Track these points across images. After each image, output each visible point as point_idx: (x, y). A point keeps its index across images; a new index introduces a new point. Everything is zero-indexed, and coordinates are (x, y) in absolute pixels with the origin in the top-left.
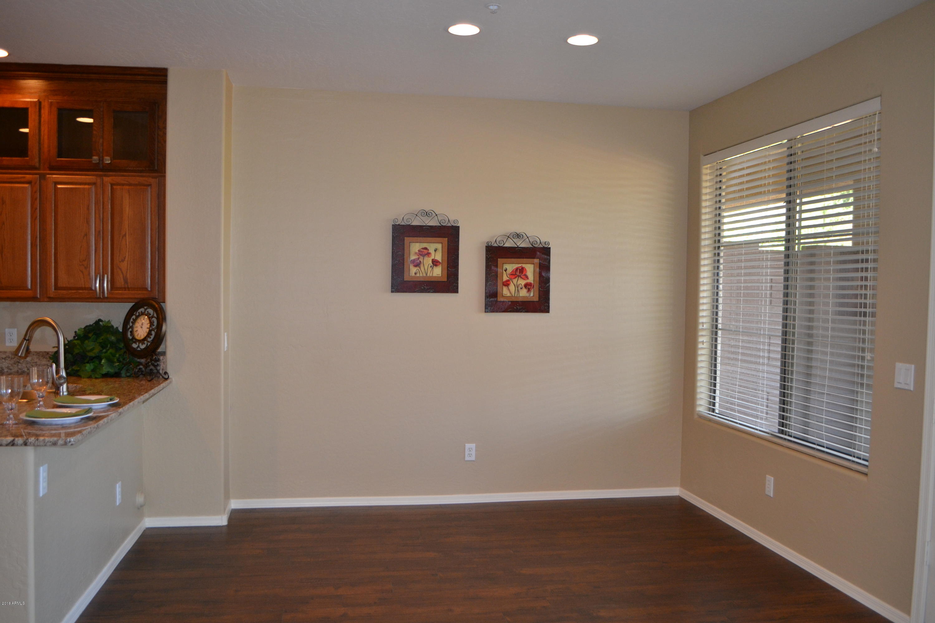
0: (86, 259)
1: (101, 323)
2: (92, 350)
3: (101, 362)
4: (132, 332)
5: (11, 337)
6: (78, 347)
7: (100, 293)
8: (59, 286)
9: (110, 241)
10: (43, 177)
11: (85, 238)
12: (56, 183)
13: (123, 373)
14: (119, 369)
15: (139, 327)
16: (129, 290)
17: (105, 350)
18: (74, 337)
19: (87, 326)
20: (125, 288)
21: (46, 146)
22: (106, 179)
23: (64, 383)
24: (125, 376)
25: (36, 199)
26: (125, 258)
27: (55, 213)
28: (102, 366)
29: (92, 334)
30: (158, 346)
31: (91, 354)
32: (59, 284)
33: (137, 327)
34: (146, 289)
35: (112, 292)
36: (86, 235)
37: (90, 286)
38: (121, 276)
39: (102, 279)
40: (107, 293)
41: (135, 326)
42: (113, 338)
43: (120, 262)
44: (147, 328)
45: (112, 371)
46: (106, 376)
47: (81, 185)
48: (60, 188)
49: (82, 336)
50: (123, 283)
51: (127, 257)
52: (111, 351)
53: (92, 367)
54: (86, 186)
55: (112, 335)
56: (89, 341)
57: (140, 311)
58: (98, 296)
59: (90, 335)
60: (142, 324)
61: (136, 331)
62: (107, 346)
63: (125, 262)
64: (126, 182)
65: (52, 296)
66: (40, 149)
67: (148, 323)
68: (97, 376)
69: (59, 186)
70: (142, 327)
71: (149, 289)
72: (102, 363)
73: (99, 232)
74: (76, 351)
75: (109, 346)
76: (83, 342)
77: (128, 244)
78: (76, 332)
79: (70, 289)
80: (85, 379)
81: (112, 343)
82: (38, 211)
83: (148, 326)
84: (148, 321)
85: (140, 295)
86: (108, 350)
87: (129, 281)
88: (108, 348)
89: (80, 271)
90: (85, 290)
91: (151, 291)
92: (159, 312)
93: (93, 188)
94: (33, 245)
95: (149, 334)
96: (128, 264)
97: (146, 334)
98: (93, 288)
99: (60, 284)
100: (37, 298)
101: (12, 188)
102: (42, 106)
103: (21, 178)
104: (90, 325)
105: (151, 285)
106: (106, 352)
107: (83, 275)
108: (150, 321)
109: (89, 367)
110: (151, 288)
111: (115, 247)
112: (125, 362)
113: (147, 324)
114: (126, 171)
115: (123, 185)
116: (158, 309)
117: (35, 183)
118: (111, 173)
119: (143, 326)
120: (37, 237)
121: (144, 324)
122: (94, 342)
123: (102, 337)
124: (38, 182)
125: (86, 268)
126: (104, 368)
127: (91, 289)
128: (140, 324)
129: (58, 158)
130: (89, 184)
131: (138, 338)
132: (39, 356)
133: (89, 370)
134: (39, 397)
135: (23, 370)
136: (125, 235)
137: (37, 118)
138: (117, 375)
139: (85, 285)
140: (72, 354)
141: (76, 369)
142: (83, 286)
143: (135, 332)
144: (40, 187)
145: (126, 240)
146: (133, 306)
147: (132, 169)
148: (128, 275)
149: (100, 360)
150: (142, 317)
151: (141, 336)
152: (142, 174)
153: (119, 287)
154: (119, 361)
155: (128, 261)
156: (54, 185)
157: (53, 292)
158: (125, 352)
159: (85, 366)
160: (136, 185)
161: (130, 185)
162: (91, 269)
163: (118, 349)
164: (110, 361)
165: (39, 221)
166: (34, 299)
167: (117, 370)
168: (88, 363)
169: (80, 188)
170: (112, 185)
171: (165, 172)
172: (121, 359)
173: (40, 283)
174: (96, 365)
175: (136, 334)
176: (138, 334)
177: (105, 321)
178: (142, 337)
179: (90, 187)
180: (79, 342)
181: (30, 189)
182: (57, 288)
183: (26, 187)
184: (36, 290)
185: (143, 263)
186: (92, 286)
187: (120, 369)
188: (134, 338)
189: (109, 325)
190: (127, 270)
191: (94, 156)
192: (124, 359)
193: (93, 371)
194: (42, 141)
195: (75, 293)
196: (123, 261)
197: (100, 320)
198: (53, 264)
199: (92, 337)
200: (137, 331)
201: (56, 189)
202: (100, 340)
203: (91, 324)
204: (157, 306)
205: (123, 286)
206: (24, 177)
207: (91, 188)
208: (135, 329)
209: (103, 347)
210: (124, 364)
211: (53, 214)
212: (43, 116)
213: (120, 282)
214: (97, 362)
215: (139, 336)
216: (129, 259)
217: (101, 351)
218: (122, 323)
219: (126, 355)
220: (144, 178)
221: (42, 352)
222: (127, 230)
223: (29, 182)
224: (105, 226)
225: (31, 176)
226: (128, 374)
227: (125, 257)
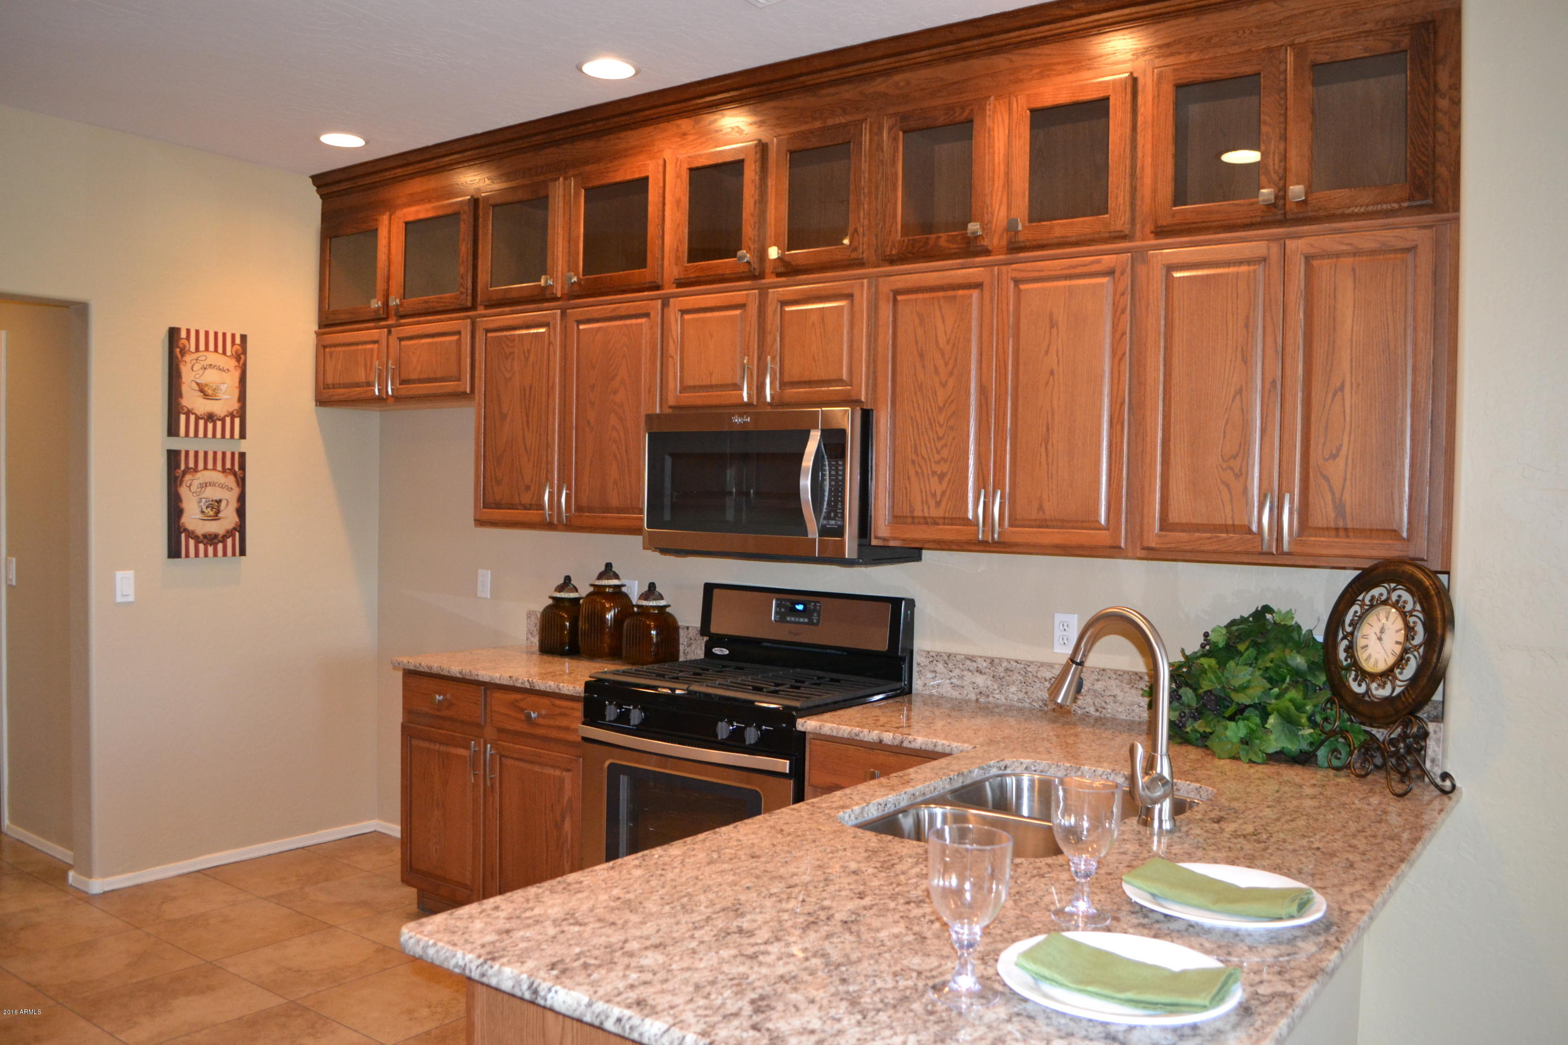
0: (1238, 453)
1: (1268, 616)
2: (1243, 688)
3: (1266, 722)
4: (1350, 649)
5: (1065, 633)
6: (1210, 675)
7: (1270, 541)
8: (1171, 521)
9: (1299, 406)
10: (1139, 256)
11: (1238, 397)
12: (1171, 268)
13: (1322, 753)
14: (1311, 744)
15: (1373, 637)
16: (1348, 537)
17: (1276, 690)
18: (1203, 646)
19: (1233, 623)
20: (1337, 529)
21: (1148, 181)
22: (1291, 245)
23: (1164, 797)
24: (1326, 765)
25: (1123, 311)
26: (1339, 450)
27: (1166, 341)
28: (1268, 731)
29: (1247, 643)
30: (1426, 698)
31: (1242, 699)
32: (1170, 515)
33: (1365, 637)
34: (1395, 533)
35: (1304, 539)
36: (1240, 392)
37: (1247, 523)
38: (1329, 497)
39: (1276, 504)
40: (1289, 542)
41: (1360, 635)
42: (1299, 661)
43: (1326, 460)
44: (1397, 643)
45: (1293, 747)
46: (1280, 757)
47: (1229, 267)
48: (1180, 278)
49: (1221, 646)
50: (1332, 515)
51: (1345, 448)
52: (1293, 694)
53: (1242, 733)
54: (1244, 269)
55: (1298, 652)
56: (1237, 664)
57: (1376, 592)
58: (1265, 549)
59: (1242, 647)
60: (1382, 631)
61: (1363, 648)
62: (1284, 680)
63: (1341, 461)
64: (1344, 247)
65: (1153, 545)
66: (1134, 190)
67: (1401, 630)
68: (1254, 759)
69: (1177, 275)
70: (1380, 639)
71: (1405, 535)
72: (1267, 726)
73: (1274, 383)
74: (1206, 686)
75: (1288, 680)
76: (1222, 665)
77: (1348, 410)
78: (1206, 635)
79: (1197, 528)
80: (1222, 762)
81: (1296, 673)
82: (1128, 340)
83: (1401, 636)
84: (1400, 624)
85: (1380, 550)
86: (1287, 690)
87: (1348, 510)
88: (1284, 686)
89: (1223, 482)
90: (1234, 532)
91: (1409, 539)
92: (1436, 600)
93: (1260, 268)
94: (1115, 421)
95: (1401, 662)
96: (1346, 464)
97: (1391, 660)
98: (1254, 528)
99: (1173, 517)
100: (1120, 547)
101: (1070, 289)
102: (1140, 87)
103: (1092, 263)
104: (1243, 620)
105: (1409, 523)
106: (1278, 697)
107: (1231, 493)
108: (1406, 624)
109: (1235, 731)
110: (1409, 530)
111: (1313, 419)
112: (1328, 727)
113: (1397, 631)
114: (1344, 217)
115: (1338, 255)
116: (1433, 592)
117: (1122, 273)
118: (1306, 228)
119: (1383, 636)
120: (1123, 403)
121: (1387, 632)
122: (1251, 665)
123: (1272, 655)
124: (1129, 270)
125: (1237, 476)
126: (1272, 737)
127: (1250, 531)
128: (1377, 629)
129: (1175, 206)
130: (1248, 262)
131: (1369, 667)
132: (1121, 681)
133: (1236, 740)
134: (1076, 872)
135: (1087, 710)
136: (1342, 388)
137: (1129, 116)
138: (1304, 759)
139: (1233, 518)
140: (1195, 690)
141: (1201, 730)
142: (1230, 522)
143: (1359, 649)
144: (1132, 282)
145: (1343, 399)
146: (1357, 579)
147: (1362, 210)
148: (1347, 496)
149: (1265, 715)
150: (1382, 611)
151: (1376, 662)
152: (1390, 221)
153: (1320, 525)
154: (1313, 723)
155: (1347, 456)
156: (1164, 273)
157: (1157, 535)
158: (1329, 700)
159: (1226, 728)
160: (1373, 252)
161: (1356, 253)
162: (1249, 478)
163: (1309, 689)
164: (1289, 721)
165: (1130, 364)
166: (1113, 551)
167: (1305, 746)
168: (1232, 718)
169: (1228, 274)
170: (1308, 259)
171: (1456, 208)
172: (1319, 719)
173: (1126, 514)
174: (1253, 727)
175: (1362, 656)
176: (1369, 657)
177: (1279, 612)
178: (1382, 667)
179: (1252, 268)
180: (1213, 662)
181: (1110, 288)
182: (1165, 525)
183: (1102, 284)
184: (1118, 528)
185: (1389, 464)
186: (1250, 523)
187: (1316, 745)
188: (1355, 664)
189: (1289, 623)
190: (1345, 480)
191: (1263, 188)
192: (1326, 719)
193: (1245, 742)
194: (1138, 171)
195: (1209, 538)
196: (1334, 457)
197: (1267, 609)
198: (1159, 467)
199: (1247, 653)
200: (1365, 647)
201: (1169, 279)
202: (1265, 662)
203: (1246, 616)
204: (1427, 583)
205: (1332, 525)
206: (1099, 262)
207: (1255, 271)
208: (1361, 642)
209: (1272, 682)
210: (1325, 733)
211: (1162, 344)
212: (1141, 110)
213: (1323, 514)
214: (1258, 720)
215: (1372, 661)
216: (1351, 453)
217: (1267, 692)
218: (1325, 618)
219: (1332, 709)
220: (1396, 232)
221: (1128, 672)
222: (1348, 375)
223: (1110, 273)
224: (1287, 366)
225: (1114, 256)
226: (1336, 763)
227: (1341, 445)
